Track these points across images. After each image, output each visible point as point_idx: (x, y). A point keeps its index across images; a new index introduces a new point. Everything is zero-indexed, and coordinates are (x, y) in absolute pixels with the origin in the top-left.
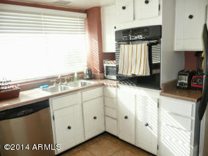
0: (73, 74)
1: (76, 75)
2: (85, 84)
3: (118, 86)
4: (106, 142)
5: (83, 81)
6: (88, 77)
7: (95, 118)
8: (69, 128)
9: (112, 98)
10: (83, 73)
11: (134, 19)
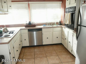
0: (54, 23)
1: (55, 23)
2: (58, 26)
3: (65, 28)
4: (60, 47)
5: (57, 25)
6: (59, 24)
7: (57, 37)
8: (47, 38)
9: (63, 32)
10: (58, 23)
11: (70, 4)
